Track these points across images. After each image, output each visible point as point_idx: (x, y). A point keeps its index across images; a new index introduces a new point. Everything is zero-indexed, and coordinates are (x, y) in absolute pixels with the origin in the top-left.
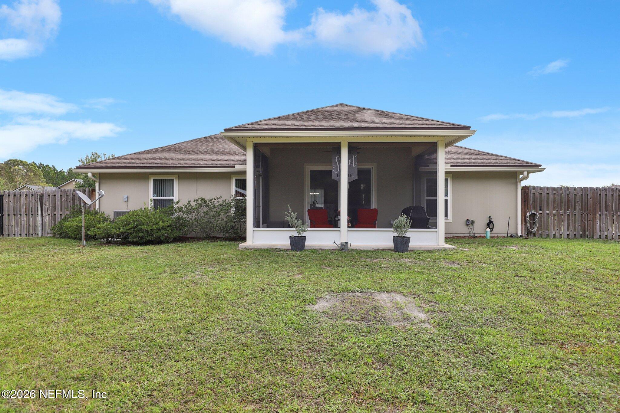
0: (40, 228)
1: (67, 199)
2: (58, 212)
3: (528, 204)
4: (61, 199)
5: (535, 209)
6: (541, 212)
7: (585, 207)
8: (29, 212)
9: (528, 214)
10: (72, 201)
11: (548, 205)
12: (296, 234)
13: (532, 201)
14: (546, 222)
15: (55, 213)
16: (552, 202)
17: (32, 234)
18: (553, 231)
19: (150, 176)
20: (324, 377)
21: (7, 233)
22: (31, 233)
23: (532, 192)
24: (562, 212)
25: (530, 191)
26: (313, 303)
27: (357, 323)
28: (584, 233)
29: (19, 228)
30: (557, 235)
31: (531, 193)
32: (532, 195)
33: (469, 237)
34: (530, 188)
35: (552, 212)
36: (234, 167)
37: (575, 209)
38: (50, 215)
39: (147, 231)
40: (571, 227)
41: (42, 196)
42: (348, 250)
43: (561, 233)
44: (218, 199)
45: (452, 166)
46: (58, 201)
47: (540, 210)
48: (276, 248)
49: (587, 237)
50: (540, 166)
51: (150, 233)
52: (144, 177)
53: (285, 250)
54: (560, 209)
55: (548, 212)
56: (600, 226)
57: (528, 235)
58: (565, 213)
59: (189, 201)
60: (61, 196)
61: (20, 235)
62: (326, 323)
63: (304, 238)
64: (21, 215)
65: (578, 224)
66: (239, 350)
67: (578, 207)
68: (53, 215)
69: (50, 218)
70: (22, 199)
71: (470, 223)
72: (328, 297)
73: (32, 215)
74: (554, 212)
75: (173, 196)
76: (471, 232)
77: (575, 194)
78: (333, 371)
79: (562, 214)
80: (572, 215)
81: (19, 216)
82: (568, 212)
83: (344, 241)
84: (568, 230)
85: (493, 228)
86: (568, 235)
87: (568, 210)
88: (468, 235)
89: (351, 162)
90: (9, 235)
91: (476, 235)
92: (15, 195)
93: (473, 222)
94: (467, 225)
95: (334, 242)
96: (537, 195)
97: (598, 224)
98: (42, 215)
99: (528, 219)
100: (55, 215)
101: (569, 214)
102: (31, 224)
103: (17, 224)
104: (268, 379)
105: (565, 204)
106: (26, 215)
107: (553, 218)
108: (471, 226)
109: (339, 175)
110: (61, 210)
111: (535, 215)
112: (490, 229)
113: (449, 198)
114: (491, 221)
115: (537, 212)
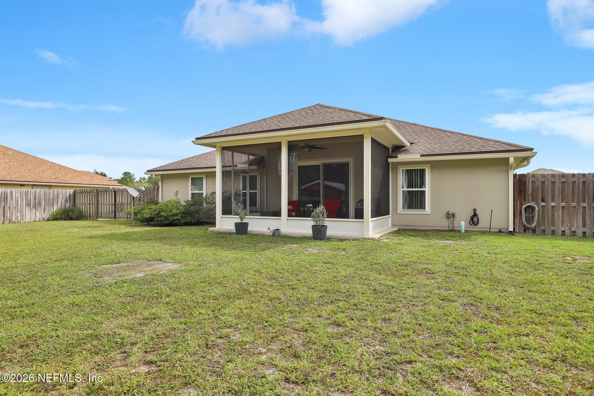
3: (525, 194)
6: (543, 203)
9: (524, 207)
11: (553, 196)
12: (239, 221)
13: (530, 191)
14: (550, 217)
16: (559, 192)
18: (560, 227)
21: (117, 217)
23: (531, 181)
24: (574, 204)
25: (528, 179)
30: (567, 232)
31: (529, 182)
32: (531, 184)
33: (449, 231)
34: (528, 176)
35: (559, 205)
40: (588, 223)
42: (279, 236)
43: (573, 229)
47: (543, 201)
48: (232, 232)
50: (533, 149)
51: (166, 218)
52: (184, 176)
53: (230, 234)
54: (571, 201)
55: (553, 204)
57: (524, 230)
58: (578, 204)
61: (123, 218)
63: (247, 224)
71: (450, 216)
74: (563, 204)
76: (451, 225)
79: (575, 207)
80: (589, 208)
81: (123, 205)
82: (585, 205)
83: (275, 228)
84: (584, 225)
85: (478, 222)
86: (584, 233)
87: (584, 201)
88: (447, 228)
91: (455, 229)
93: (453, 215)
94: (448, 217)
95: (269, 229)
96: (538, 183)
99: (523, 212)
101: (585, 207)
105: (578, 195)
107: (560, 211)
108: (451, 219)
111: (534, 207)
112: (473, 222)
113: (427, 189)
114: (475, 215)
115: (537, 204)
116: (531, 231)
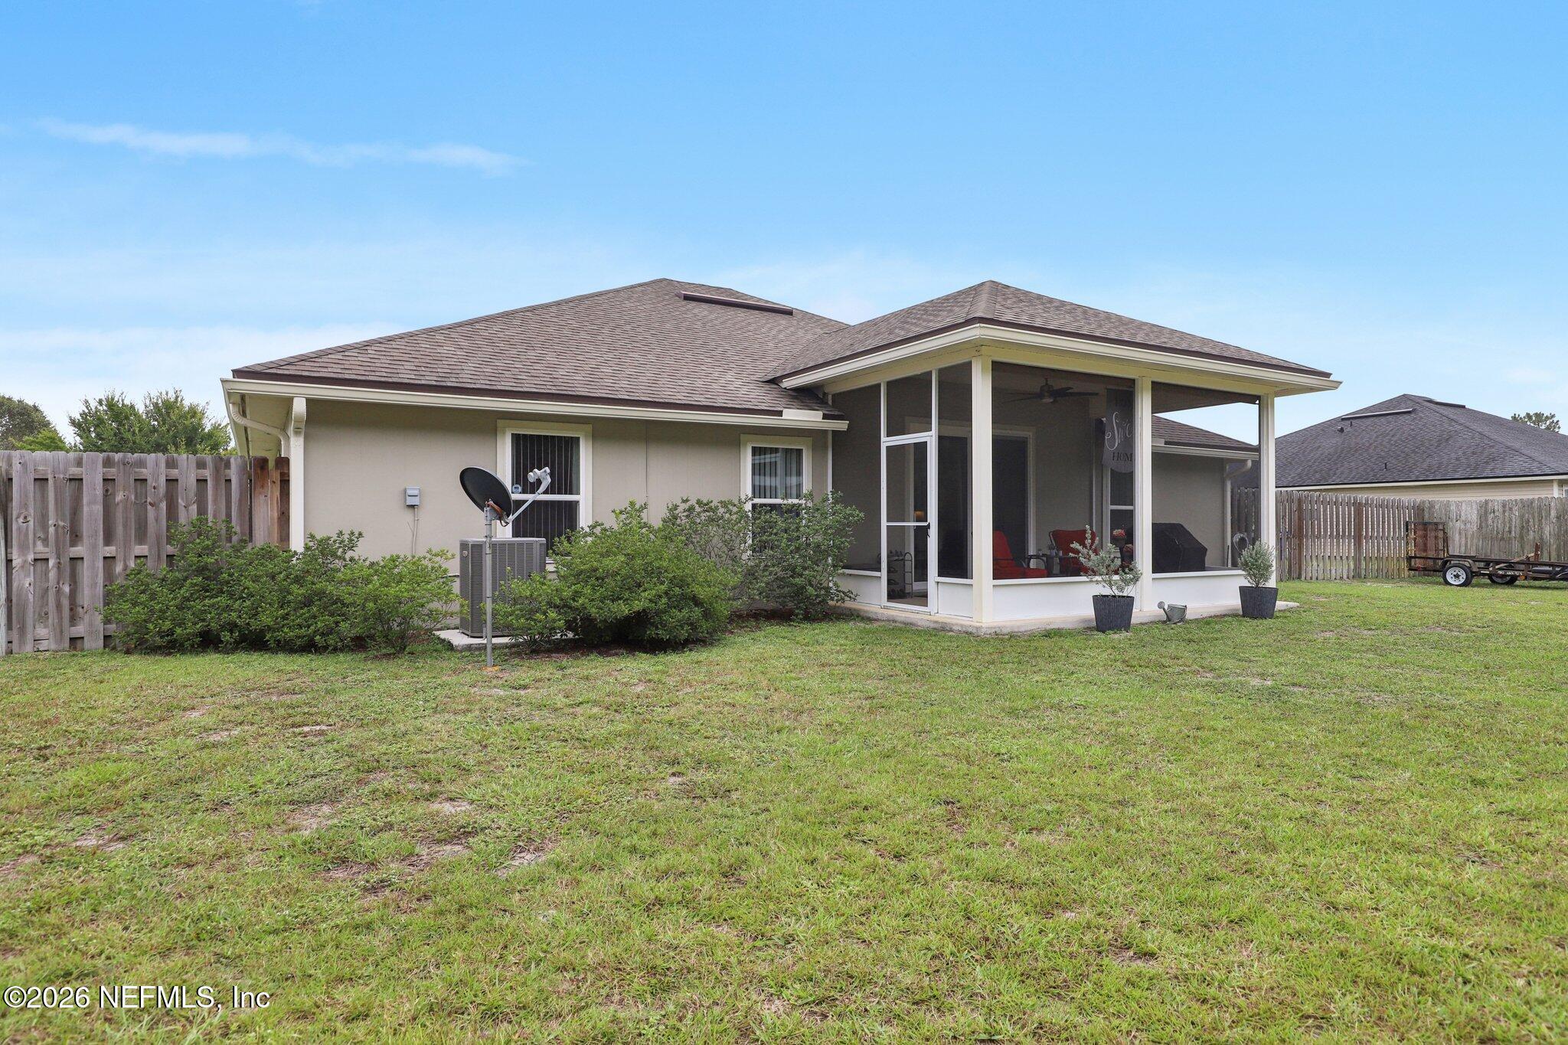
1: (141, 495)
2: (94, 547)
4: (107, 495)
10: (163, 505)
15: (77, 551)
19: (500, 423)
38: (50, 560)
46: (91, 503)
68: (65, 560)
69: (52, 575)
75: (578, 493)
98: (7, 561)
100: (75, 560)
110: (108, 539)
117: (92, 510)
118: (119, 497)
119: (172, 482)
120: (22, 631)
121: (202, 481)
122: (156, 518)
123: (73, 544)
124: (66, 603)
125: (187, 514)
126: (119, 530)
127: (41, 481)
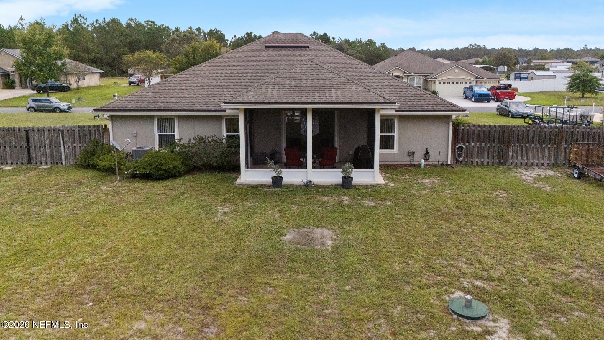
0: (63, 158)
1: (85, 133)
2: (77, 144)
3: (458, 138)
4: (79, 134)
5: (463, 141)
6: (467, 144)
7: (502, 140)
8: (52, 144)
9: (457, 147)
10: (88, 136)
11: (473, 139)
12: (276, 175)
13: (461, 135)
14: (471, 153)
15: (75, 145)
16: (476, 137)
17: (57, 163)
18: (476, 159)
19: (154, 117)
20: (286, 267)
21: (35, 162)
22: (55, 162)
24: (483, 144)
26: (285, 235)
27: (301, 247)
28: (500, 161)
29: (45, 158)
30: (479, 163)
32: (461, 131)
35: (476, 145)
36: (225, 111)
37: (494, 142)
38: (71, 147)
39: (165, 170)
40: (490, 156)
41: (62, 132)
42: (311, 187)
43: (482, 161)
44: (213, 137)
45: (397, 111)
46: (77, 135)
47: (467, 142)
49: (502, 164)
53: (268, 186)
55: (473, 144)
56: (512, 155)
57: (456, 163)
58: (486, 145)
59: (190, 140)
60: (79, 131)
61: (47, 163)
62: (289, 246)
63: (281, 178)
64: (45, 147)
65: (496, 154)
66: (257, 259)
67: (496, 140)
68: (73, 147)
69: (71, 149)
70: (45, 134)
71: (411, 154)
72: (292, 231)
73: (55, 147)
74: (478, 144)
75: (174, 132)
76: (412, 161)
77: (495, 131)
78: (289, 265)
79: (484, 146)
80: (491, 147)
81: (44, 148)
82: (488, 145)
83: (309, 180)
84: (488, 158)
85: (429, 158)
86: (488, 163)
87: (489, 143)
88: (409, 163)
89: (314, 122)
90: (36, 163)
91: (415, 163)
92: (38, 130)
93: (413, 153)
94: (409, 155)
95: (302, 181)
96: (465, 131)
97: (511, 154)
98: (64, 147)
99: (456, 150)
100: (75, 147)
102: (54, 155)
103: (43, 154)
104: (269, 268)
105: (486, 138)
106: (50, 147)
107: (476, 149)
108: (412, 156)
109: (306, 131)
110: (80, 143)
111: (463, 147)
112: (426, 158)
113: (396, 134)
114: (427, 153)
115: (464, 144)
116: (459, 163)
117: (77, 137)
118: (81, 134)
119: (90, 130)
120: (67, 160)
121: (95, 130)
122: (88, 138)
123: (74, 143)
124: (74, 155)
125: (93, 137)
126: (81, 141)
127: (68, 131)
